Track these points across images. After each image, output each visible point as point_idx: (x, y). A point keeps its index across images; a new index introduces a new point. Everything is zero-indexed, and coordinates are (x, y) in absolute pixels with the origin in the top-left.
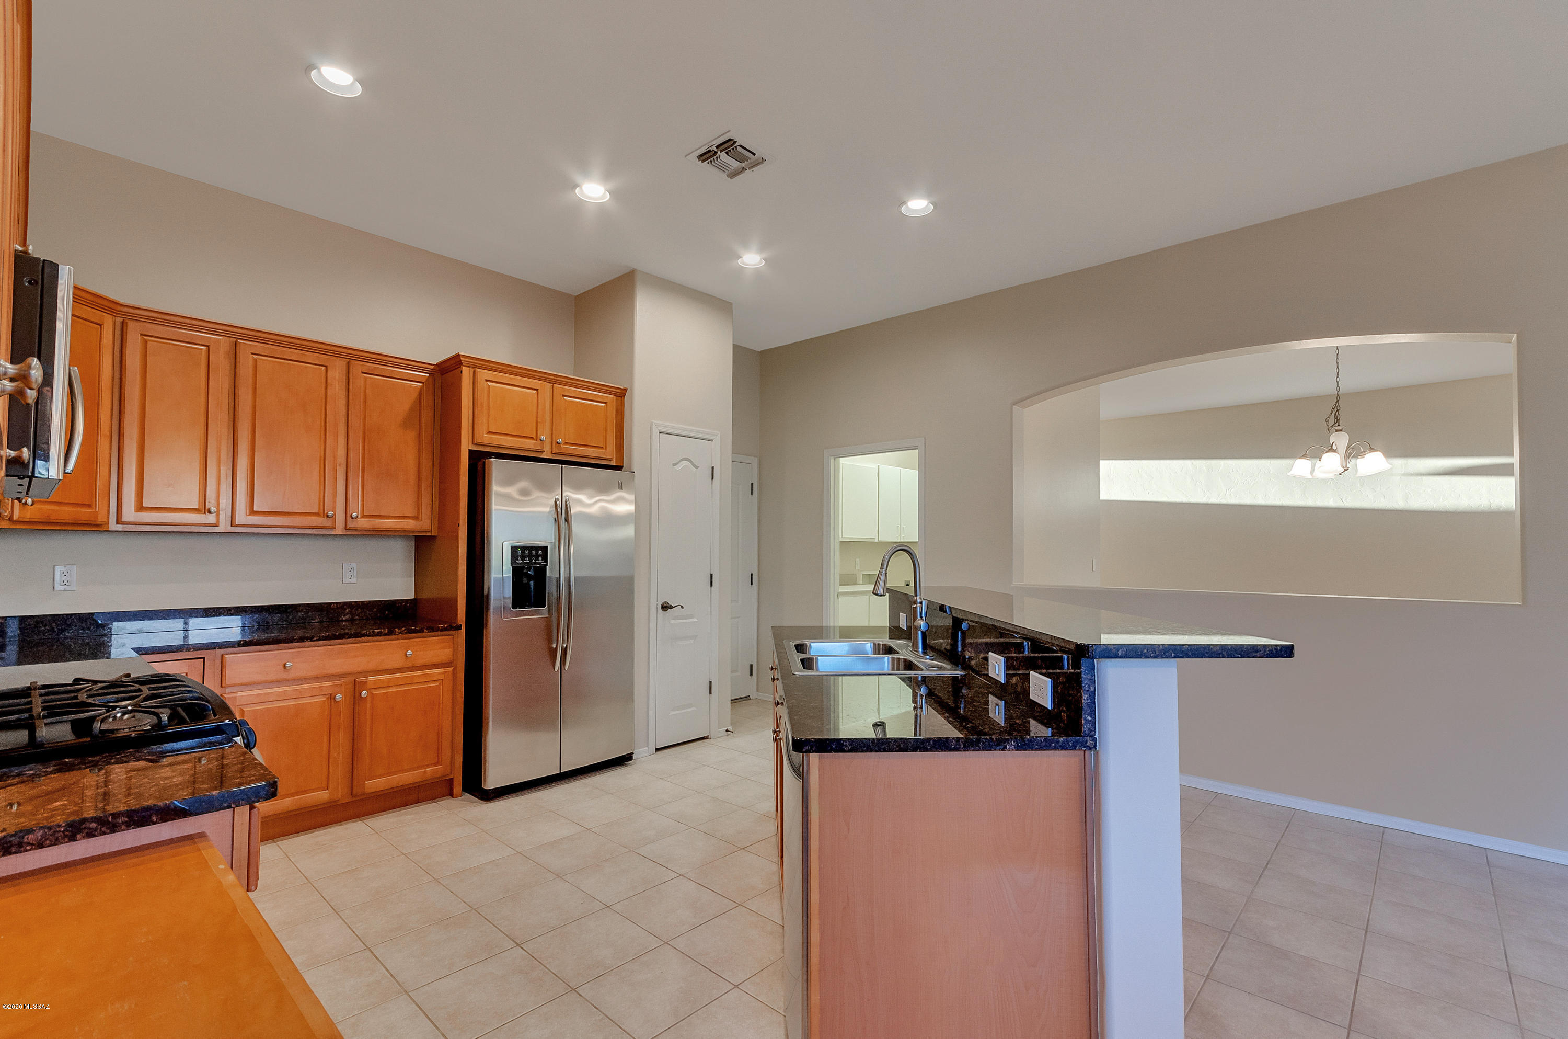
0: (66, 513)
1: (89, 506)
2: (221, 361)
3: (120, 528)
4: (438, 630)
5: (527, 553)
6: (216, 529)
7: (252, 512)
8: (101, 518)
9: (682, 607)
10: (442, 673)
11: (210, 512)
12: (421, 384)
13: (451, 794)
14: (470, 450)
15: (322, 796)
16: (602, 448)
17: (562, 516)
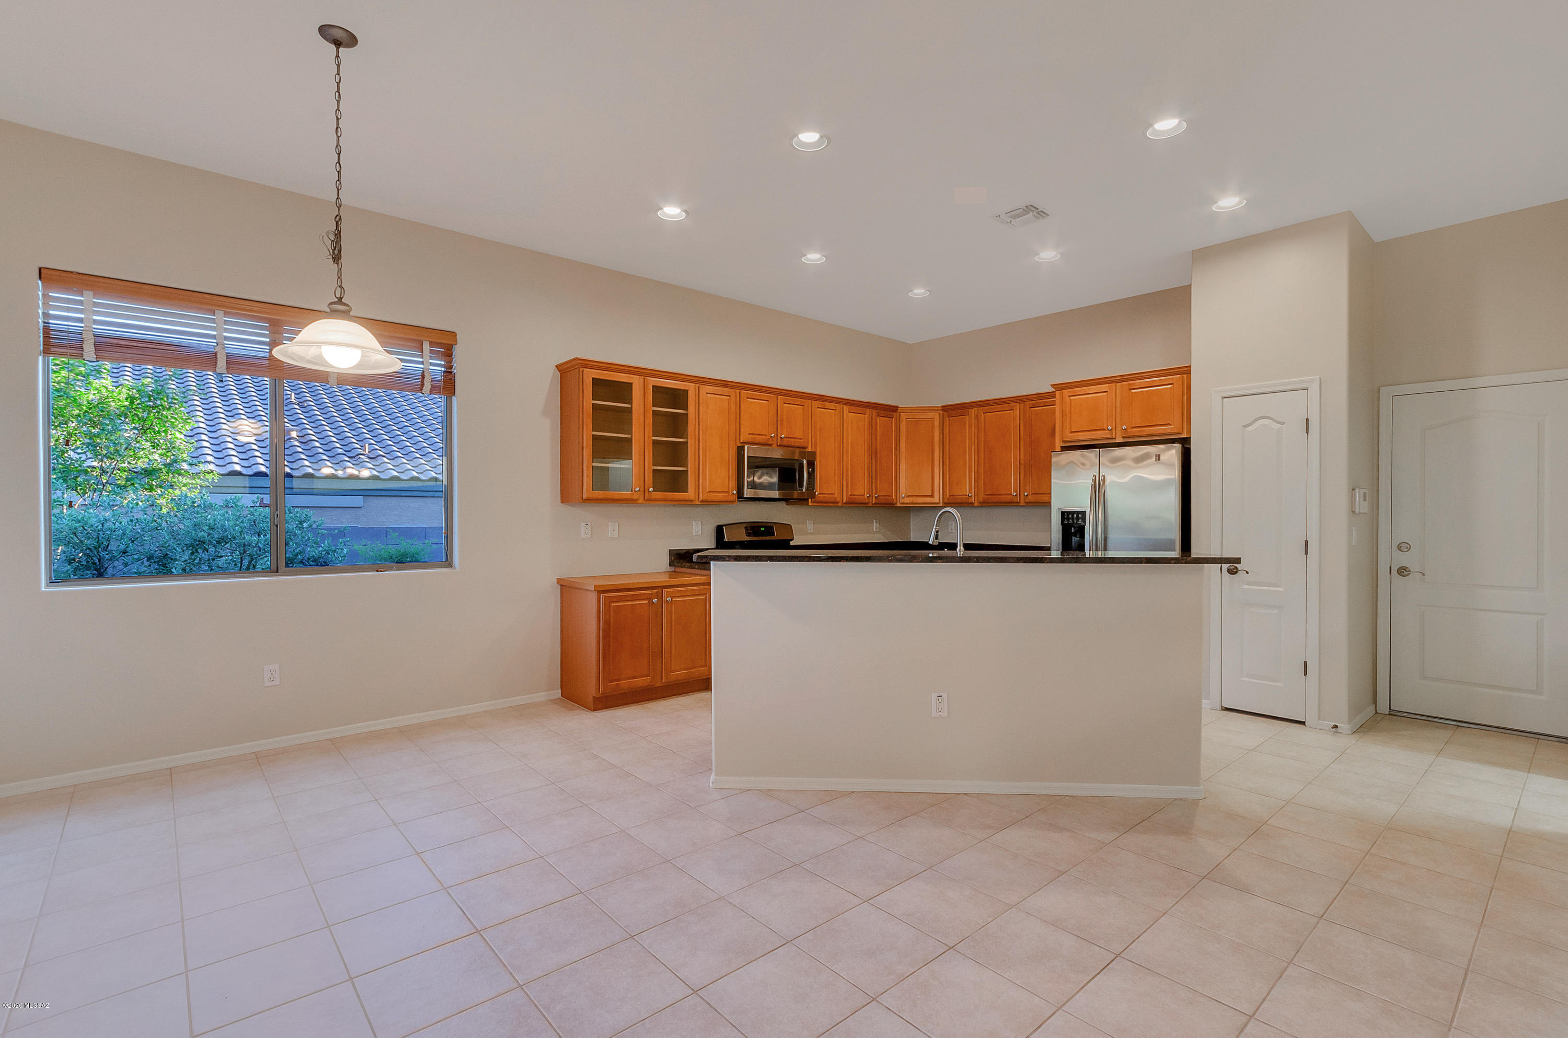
0: (920, 499)
1: (931, 496)
2: (972, 421)
5: (1070, 517)
6: (973, 504)
8: (937, 501)
9: (1247, 573)
14: (1061, 447)
16: (1169, 424)
17: (1098, 488)
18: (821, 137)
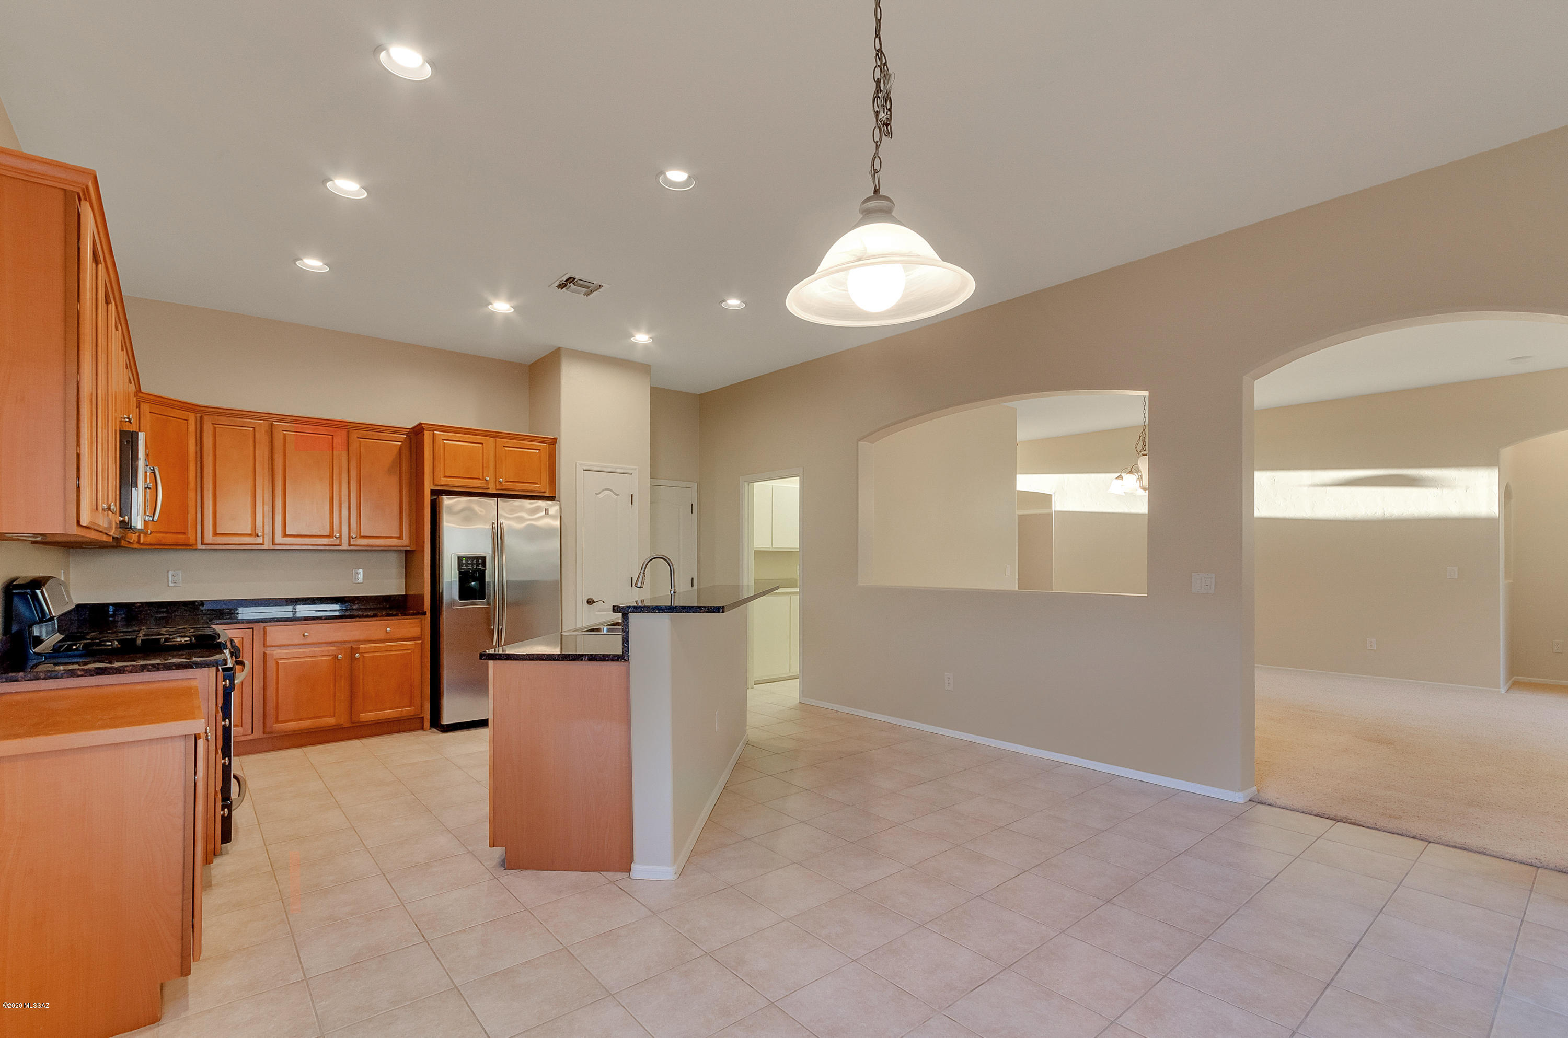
0: (170, 538)
1: (184, 533)
2: (262, 437)
3: (204, 547)
4: (409, 615)
5: (470, 562)
6: (263, 547)
7: (285, 535)
8: (192, 541)
9: (604, 602)
10: (413, 644)
11: (258, 536)
12: (400, 443)
13: (422, 728)
14: (431, 490)
15: (331, 721)
16: (537, 483)
17: (498, 536)
18: (689, 177)
